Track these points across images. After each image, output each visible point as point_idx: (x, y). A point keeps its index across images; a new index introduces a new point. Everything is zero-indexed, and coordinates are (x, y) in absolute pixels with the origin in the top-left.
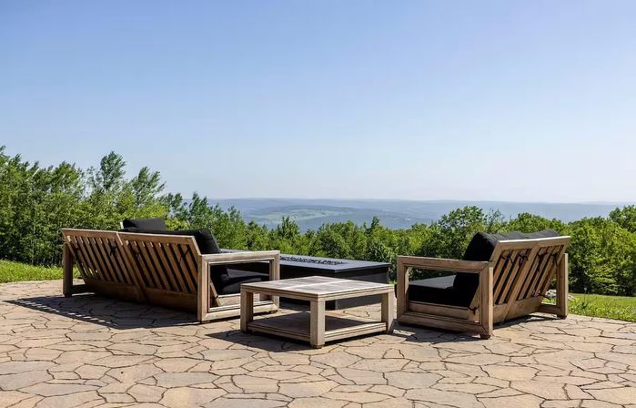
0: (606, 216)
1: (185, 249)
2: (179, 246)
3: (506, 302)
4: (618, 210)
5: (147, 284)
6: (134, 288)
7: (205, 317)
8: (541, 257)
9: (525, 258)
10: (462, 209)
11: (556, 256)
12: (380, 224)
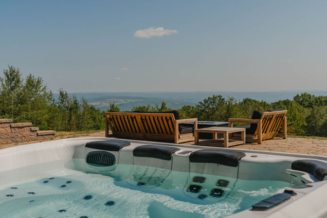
0: (292, 99)
1: (168, 118)
2: (166, 117)
3: (265, 133)
4: (298, 96)
5: (147, 132)
6: (140, 134)
7: (178, 142)
8: (277, 118)
9: (271, 119)
10: (212, 97)
11: (282, 117)
12: (166, 106)
